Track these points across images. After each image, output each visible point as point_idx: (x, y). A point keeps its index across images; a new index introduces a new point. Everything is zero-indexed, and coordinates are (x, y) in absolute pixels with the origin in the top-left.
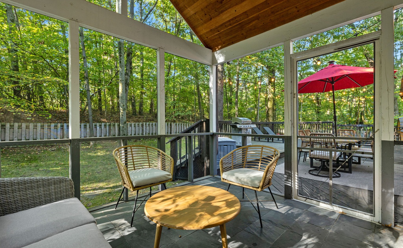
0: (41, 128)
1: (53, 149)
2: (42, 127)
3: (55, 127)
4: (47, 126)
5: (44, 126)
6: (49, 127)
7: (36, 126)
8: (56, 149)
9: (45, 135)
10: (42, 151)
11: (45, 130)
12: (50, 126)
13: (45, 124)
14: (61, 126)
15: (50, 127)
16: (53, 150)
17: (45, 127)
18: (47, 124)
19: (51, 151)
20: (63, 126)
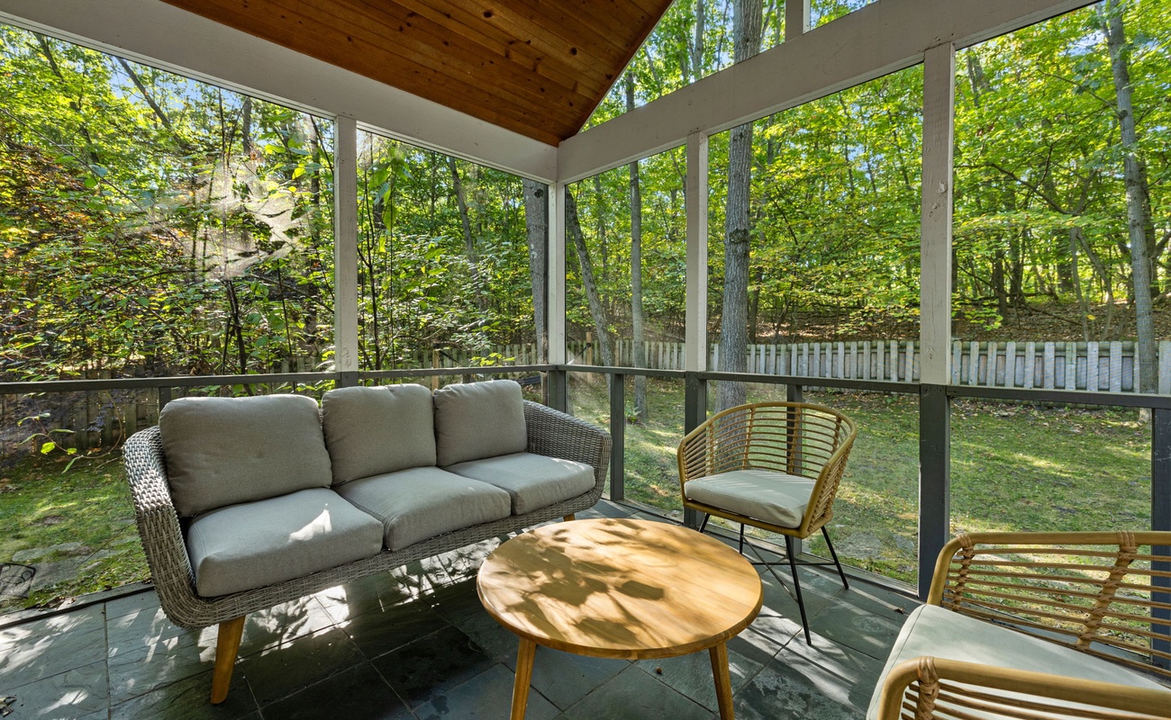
0: (980, 355)
1: (1006, 414)
2: (983, 352)
3: (1020, 353)
4: (995, 350)
5: (987, 349)
6: (1000, 352)
7: (969, 349)
8: (1012, 414)
9: (989, 373)
10: (976, 415)
11: (989, 360)
12: (1005, 350)
13: (990, 344)
14: (1037, 351)
15: (1003, 353)
16: (1004, 416)
17: (990, 350)
18: (995, 344)
19: (998, 418)
20: (1042, 350)
